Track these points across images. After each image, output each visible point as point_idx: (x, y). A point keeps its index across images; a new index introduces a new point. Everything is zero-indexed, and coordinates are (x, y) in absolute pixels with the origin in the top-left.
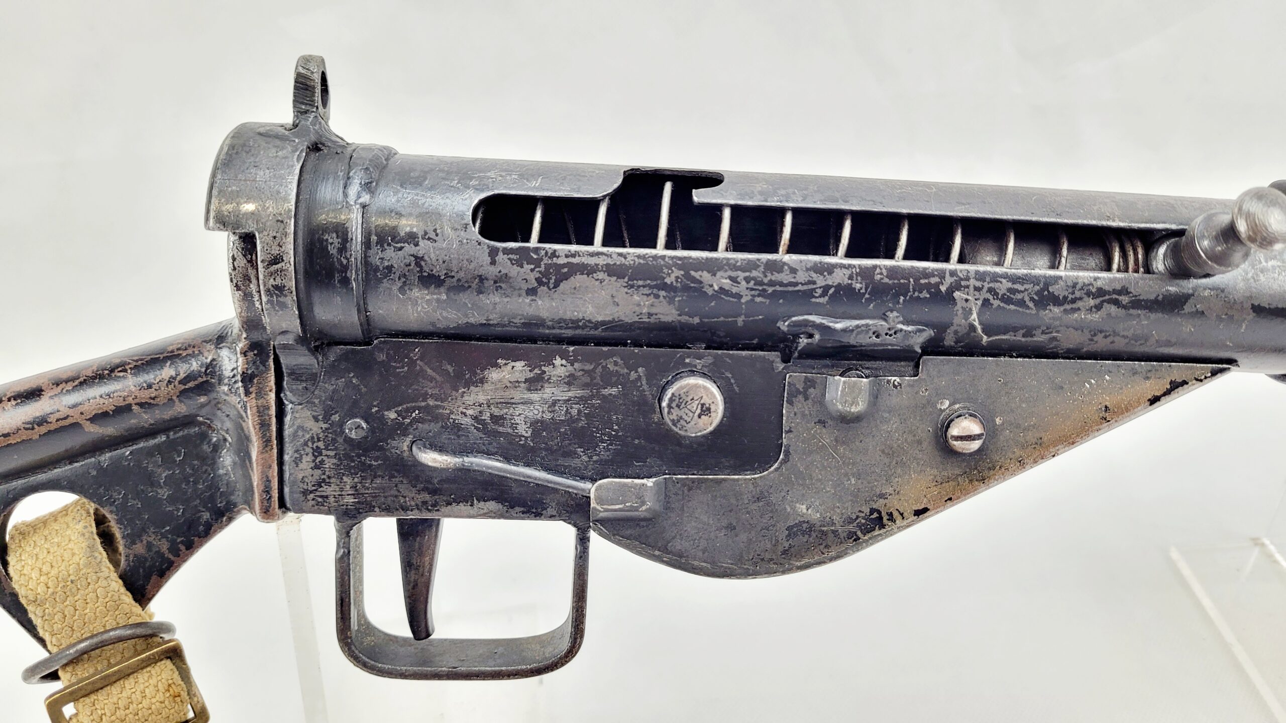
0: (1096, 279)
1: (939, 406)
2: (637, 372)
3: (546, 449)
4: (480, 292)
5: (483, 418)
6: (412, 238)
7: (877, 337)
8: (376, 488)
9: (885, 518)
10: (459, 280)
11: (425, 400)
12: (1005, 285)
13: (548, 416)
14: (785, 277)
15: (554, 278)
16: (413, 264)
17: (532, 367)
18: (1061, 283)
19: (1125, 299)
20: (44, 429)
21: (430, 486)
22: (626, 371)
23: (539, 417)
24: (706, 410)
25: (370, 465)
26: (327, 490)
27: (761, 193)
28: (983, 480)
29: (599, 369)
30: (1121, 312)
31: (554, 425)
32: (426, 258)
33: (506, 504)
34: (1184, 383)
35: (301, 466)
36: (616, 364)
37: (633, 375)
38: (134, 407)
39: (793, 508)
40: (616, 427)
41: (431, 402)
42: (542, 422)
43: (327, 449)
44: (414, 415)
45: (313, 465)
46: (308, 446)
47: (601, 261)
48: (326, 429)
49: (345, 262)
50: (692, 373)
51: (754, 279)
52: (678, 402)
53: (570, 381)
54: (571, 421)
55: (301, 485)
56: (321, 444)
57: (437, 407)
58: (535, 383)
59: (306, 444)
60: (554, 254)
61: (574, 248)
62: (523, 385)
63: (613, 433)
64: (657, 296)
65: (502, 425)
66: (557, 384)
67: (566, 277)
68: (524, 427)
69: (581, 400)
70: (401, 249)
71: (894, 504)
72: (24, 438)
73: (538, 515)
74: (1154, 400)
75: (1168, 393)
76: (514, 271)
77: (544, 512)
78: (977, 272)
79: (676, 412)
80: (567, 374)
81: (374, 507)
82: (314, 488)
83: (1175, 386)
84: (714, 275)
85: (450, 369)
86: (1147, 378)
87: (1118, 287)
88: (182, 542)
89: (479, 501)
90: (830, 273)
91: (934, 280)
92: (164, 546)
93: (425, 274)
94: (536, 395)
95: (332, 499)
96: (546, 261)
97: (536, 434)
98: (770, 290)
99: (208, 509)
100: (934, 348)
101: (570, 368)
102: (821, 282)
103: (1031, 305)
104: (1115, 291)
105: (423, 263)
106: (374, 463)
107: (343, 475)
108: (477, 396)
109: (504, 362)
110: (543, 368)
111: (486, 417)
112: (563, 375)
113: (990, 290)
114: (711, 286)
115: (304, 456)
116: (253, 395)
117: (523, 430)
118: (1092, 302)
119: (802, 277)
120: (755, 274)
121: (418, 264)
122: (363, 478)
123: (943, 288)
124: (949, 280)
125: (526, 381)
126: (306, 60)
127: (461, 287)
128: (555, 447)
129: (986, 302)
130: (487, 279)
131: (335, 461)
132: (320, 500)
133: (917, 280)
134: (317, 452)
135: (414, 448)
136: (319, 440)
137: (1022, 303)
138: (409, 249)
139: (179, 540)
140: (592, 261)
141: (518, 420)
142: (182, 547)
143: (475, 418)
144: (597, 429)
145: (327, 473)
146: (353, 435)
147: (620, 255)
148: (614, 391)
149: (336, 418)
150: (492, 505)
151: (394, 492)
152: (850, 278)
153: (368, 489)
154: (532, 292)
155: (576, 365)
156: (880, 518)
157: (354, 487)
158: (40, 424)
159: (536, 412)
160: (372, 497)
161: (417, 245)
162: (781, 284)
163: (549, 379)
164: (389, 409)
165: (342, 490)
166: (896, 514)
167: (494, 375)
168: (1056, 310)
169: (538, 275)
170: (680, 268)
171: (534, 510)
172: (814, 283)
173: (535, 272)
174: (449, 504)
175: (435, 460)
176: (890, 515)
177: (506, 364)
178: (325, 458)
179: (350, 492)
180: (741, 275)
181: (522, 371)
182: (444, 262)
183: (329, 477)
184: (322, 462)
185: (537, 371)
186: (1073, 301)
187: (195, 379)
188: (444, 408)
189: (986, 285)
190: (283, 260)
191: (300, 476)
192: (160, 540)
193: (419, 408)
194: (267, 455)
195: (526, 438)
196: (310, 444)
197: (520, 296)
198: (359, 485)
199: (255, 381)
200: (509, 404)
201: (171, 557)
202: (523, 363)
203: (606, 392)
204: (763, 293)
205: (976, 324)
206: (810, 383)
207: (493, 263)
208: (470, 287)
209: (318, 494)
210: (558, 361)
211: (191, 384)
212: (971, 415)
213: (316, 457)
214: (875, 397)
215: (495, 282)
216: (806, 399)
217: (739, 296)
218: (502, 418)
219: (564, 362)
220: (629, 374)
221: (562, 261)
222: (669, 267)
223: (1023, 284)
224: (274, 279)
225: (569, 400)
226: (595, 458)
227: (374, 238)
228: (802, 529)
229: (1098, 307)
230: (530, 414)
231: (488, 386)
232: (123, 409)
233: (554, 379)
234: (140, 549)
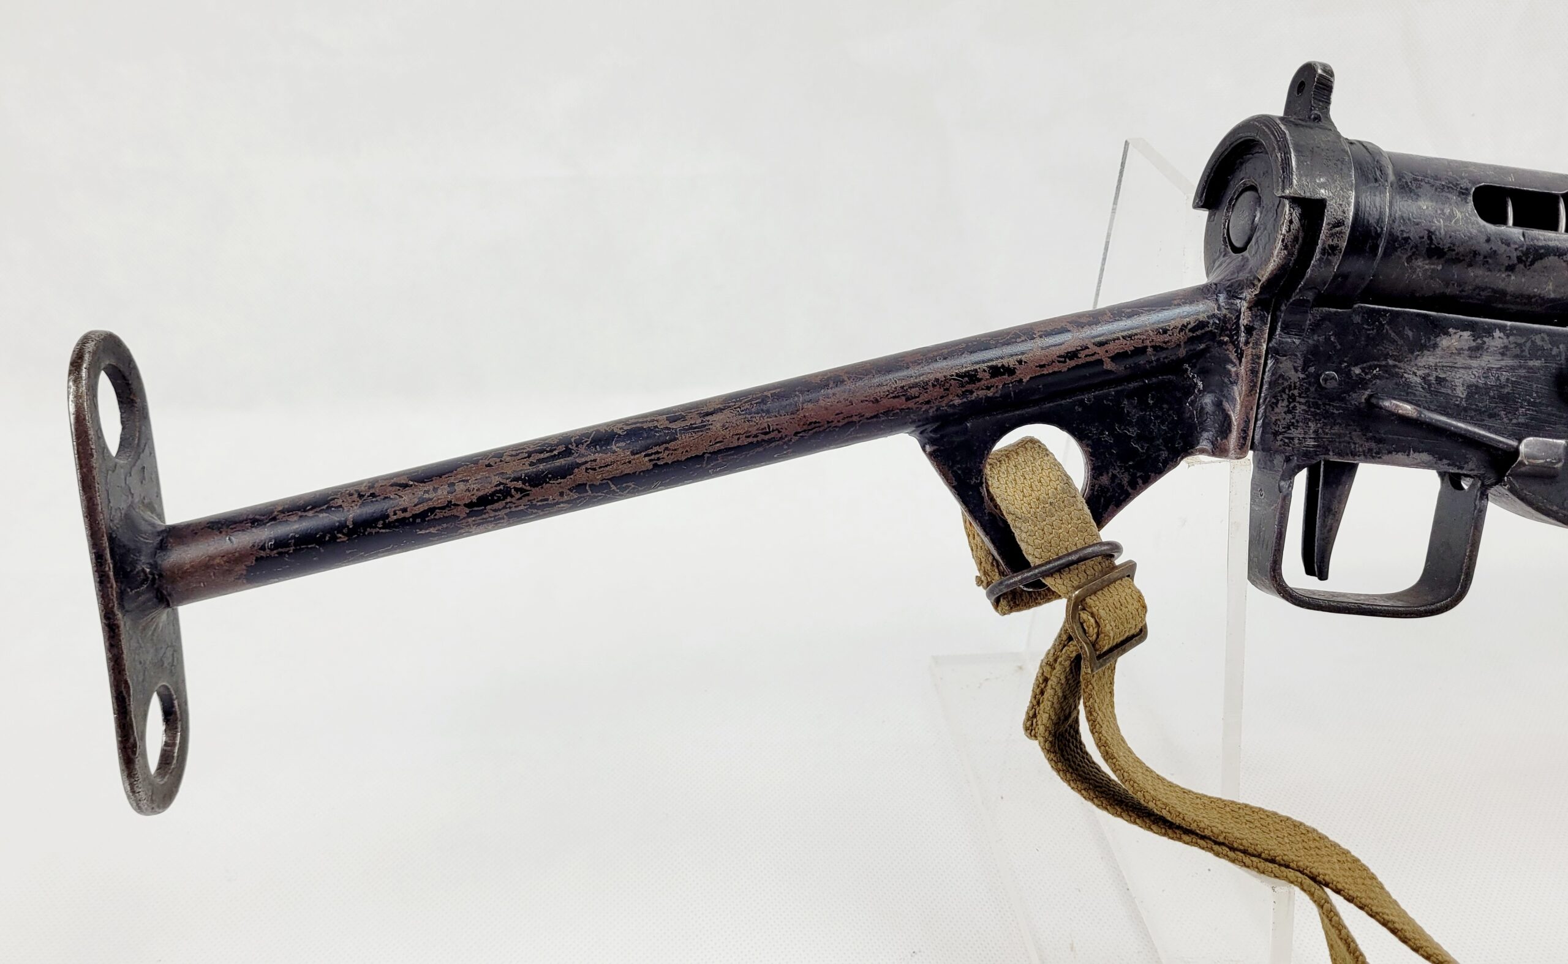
2: (1558, 348)
3: (1475, 411)
4: (1470, 265)
5: (1430, 378)
6: (1426, 217)
8: (1334, 434)
10: (1458, 254)
11: (1386, 359)
13: (1482, 381)
15: (1532, 257)
16: (1426, 238)
17: (1475, 338)
20: (1072, 363)
21: (1377, 436)
22: (1550, 346)
23: (1474, 381)
25: (1333, 413)
26: (1295, 433)
29: (1529, 344)
31: (1487, 388)
32: (1437, 233)
33: (1436, 456)
35: (1276, 410)
36: (1543, 340)
37: (1555, 351)
38: (1149, 349)
40: (1535, 395)
41: (1391, 362)
42: (1477, 387)
43: (1300, 396)
44: (1375, 372)
45: (1286, 409)
46: (1285, 393)
48: (1303, 379)
49: (1379, 230)
53: (1504, 352)
54: (1500, 386)
55: (1274, 427)
56: (1296, 392)
57: (1395, 366)
58: (1476, 351)
59: (1283, 391)
60: (1535, 237)
61: (1543, 233)
62: (1466, 352)
63: (1532, 400)
65: (1444, 387)
66: (1493, 354)
67: (1541, 257)
68: (1461, 389)
69: (1513, 369)
70: (1418, 223)
72: (1056, 369)
76: (1502, 249)
77: (1466, 466)
80: (1502, 345)
81: (1329, 451)
82: (1283, 430)
85: (1410, 334)
88: (1140, 477)
89: (1414, 451)
92: (1125, 479)
93: (1433, 246)
94: (1475, 361)
95: (1296, 441)
96: (1529, 242)
97: (1470, 396)
99: (1168, 449)
101: (1506, 341)
105: (1433, 237)
106: (1335, 411)
107: (1310, 420)
108: (1428, 359)
109: (1454, 331)
110: (1485, 339)
111: (1432, 379)
112: (1499, 346)
115: (1280, 402)
116: (1251, 345)
117: (1461, 392)
121: (1430, 238)
122: (1325, 424)
125: (1470, 349)
127: (1457, 260)
128: (1483, 409)
130: (1479, 254)
131: (1305, 408)
132: (1286, 441)
134: (1292, 398)
135: (1374, 401)
136: (1295, 388)
138: (1425, 224)
139: (1138, 474)
141: (1458, 382)
142: (1140, 481)
143: (1424, 378)
144: (1519, 395)
145: (1297, 418)
146: (1325, 384)
148: (1538, 363)
149: (1312, 369)
150: (1424, 456)
151: (1347, 439)
153: (1327, 434)
154: (1510, 268)
155: (1511, 338)
157: (1316, 432)
158: (1071, 359)
159: (1470, 378)
160: (1330, 441)
161: (1430, 222)
163: (1487, 349)
164: (1356, 365)
165: (1305, 433)
167: (1444, 342)
169: (1519, 254)
171: (1458, 464)
173: (1518, 251)
174: (1390, 452)
175: (1398, 407)
177: (1455, 333)
178: (1297, 404)
179: (1312, 436)
181: (1467, 340)
182: (1450, 237)
183: (1298, 422)
184: (1294, 408)
185: (1479, 341)
187: (1203, 329)
188: (1400, 368)
190: (1344, 224)
191: (1274, 419)
192: (1123, 474)
193: (1380, 366)
194: (1251, 398)
195: (1462, 399)
196: (1287, 391)
197: (1500, 270)
198: (1320, 430)
199: (1255, 333)
200: (1452, 368)
201: (1129, 489)
202: (1469, 333)
203: (1531, 363)
207: (1487, 240)
208: (1464, 260)
209: (1286, 435)
210: (1497, 334)
211: (1199, 333)
213: (1290, 403)
215: (1485, 257)
218: (1444, 379)
219: (1502, 335)
220: (1551, 350)
221: (1540, 243)
224: (1333, 240)
225: (1501, 368)
226: (1514, 421)
227: (1398, 213)
230: (1467, 378)
231: (1439, 351)
232: (1140, 351)
233: (1492, 349)
234: (1105, 480)
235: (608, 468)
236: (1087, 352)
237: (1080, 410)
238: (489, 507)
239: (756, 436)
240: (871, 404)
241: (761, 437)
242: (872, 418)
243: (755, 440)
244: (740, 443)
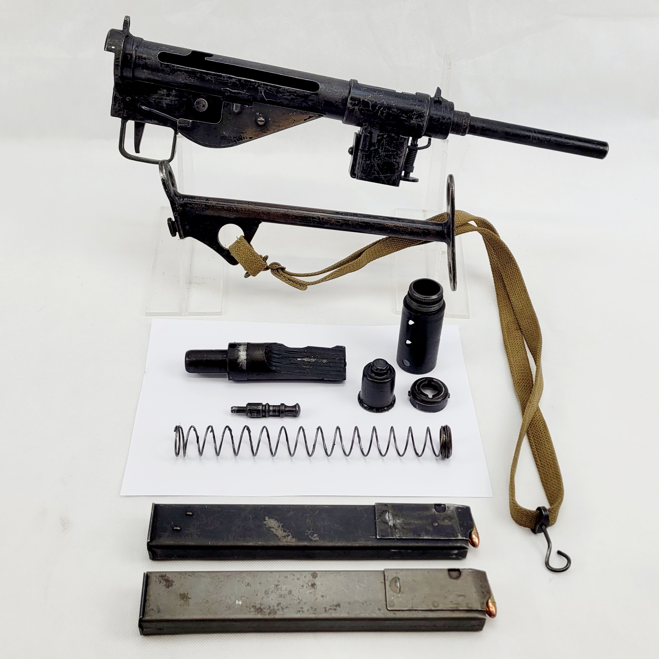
0: (289, 89)
1: (256, 114)
3: (169, 110)
4: (158, 73)
6: (145, 59)
7: (242, 95)
8: (131, 114)
9: (243, 138)
10: (154, 69)
12: (269, 87)
13: (170, 103)
14: (222, 79)
15: (173, 71)
16: (145, 64)
17: (168, 91)
18: (282, 89)
19: (295, 94)
21: (143, 115)
23: (168, 103)
24: (204, 106)
25: (131, 108)
26: (121, 112)
27: (220, 60)
28: (265, 132)
29: (182, 94)
30: (295, 97)
31: (171, 105)
32: (147, 63)
33: (159, 122)
34: (312, 117)
35: (116, 106)
36: (186, 94)
37: (189, 97)
39: (222, 132)
43: (122, 103)
44: (141, 98)
45: (118, 106)
47: (184, 69)
48: (122, 98)
49: (131, 62)
50: (203, 98)
51: (215, 78)
52: (198, 103)
53: (176, 96)
54: (175, 105)
55: (115, 110)
57: (146, 97)
58: (168, 95)
59: (117, 101)
60: (174, 66)
61: (178, 66)
63: (184, 109)
64: (195, 79)
65: (160, 104)
66: (172, 96)
67: (177, 72)
69: (177, 100)
70: (143, 60)
71: (245, 135)
73: (166, 126)
74: (305, 120)
75: (308, 118)
76: (165, 69)
78: (263, 83)
79: (197, 105)
81: (130, 118)
82: (118, 111)
83: (310, 117)
84: (207, 76)
85: (150, 89)
86: (304, 115)
87: (294, 91)
89: (153, 120)
90: (232, 79)
91: (254, 84)
93: (147, 67)
94: (168, 98)
95: (121, 115)
96: (172, 67)
97: (167, 106)
98: (219, 81)
100: (255, 99)
101: (176, 93)
102: (230, 81)
103: (275, 93)
104: (293, 92)
107: (124, 109)
108: (155, 96)
110: (170, 92)
111: (157, 101)
112: (174, 94)
113: (266, 88)
114: (206, 78)
115: (117, 104)
117: (164, 105)
118: (288, 94)
119: (226, 79)
120: (216, 77)
122: (129, 111)
123: (256, 86)
124: (257, 84)
125: (166, 94)
126: (127, 17)
127: (154, 71)
129: (265, 90)
130: (160, 70)
131: (123, 106)
132: (119, 114)
133: (250, 84)
134: (119, 103)
135: (140, 106)
136: (120, 101)
137: (273, 92)
138: (144, 60)
140: (182, 69)
141: (164, 103)
143: (155, 101)
144: (181, 108)
146: (128, 100)
147: (188, 68)
148: (185, 100)
149: (124, 96)
150: (156, 122)
151: (135, 115)
152: (236, 81)
153: (129, 114)
154: (169, 74)
155: (178, 92)
156: (242, 138)
157: (126, 112)
159: (168, 102)
160: (130, 116)
161: (146, 60)
162: (221, 80)
164: (136, 96)
165: (124, 112)
166: (245, 138)
167: (159, 92)
168: (281, 95)
169: (170, 70)
170: (200, 73)
172: (228, 81)
174: (146, 120)
175: (145, 108)
176: (244, 138)
177: (162, 90)
179: (125, 114)
180: (213, 77)
181: (165, 92)
182: (151, 64)
183: (121, 109)
184: (120, 106)
186: (284, 93)
188: (148, 98)
189: (265, 87)
190: (119, 59)
191: (115, 108)
193: (143, 97)
195: (165, 107)
197: (166, 75)
200: (162, 99)
202: (166, 90)
203: (183, 99)
204: (217, 81)
205: (263, 95)
206: (228, 104)
207: (161, 66)
208: (156, 71)
210: (173, 91)
212: (263, 117)
214: (242, 109)
216: (227, 107)
217: (212, 81)
218: (160, 102)
219: (175, 91)
221: (176, 68)
222: (198, 73)
223: (273, 87)
224: (117, 63)
225: (175, 100)
226: (179, 114)
227: (137, 57)
228: (223, 138)
229: (290, 95)
230: (166, 102)
231: (158, 94)
233: (172, 95)
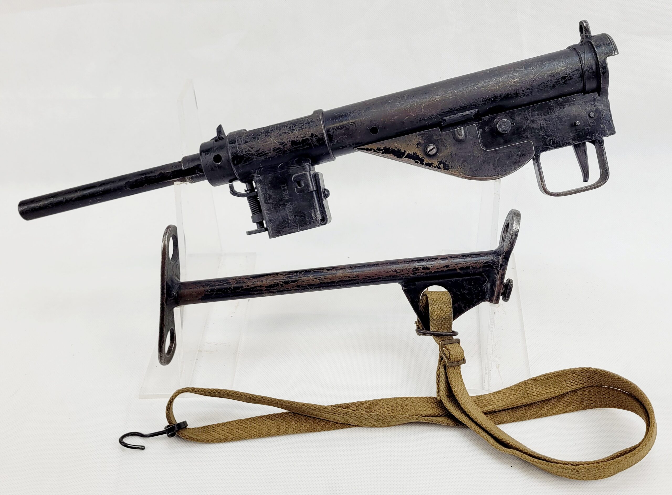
20: (447, 269)
38: (471, 268)
72: (442, 270)
88: (467, 306)
92: (463, 306)
116: (502, 270)
142: (467, 307)
158: (447, 267)
187: (488, 263)
192: (462, 304)
194: (500, 286)
199: (503, 267)
201: (464, 309)
211: (487, 265)
232: (468, 268)
234: (456, 305)
235: (307, 282)
236: (452, 266)
237: (451, 283)
238: (272, 288)
239: (351, 278)
240: (386, 273)
241: (353, 278)
242: (386, 277)
243: (351, 279)
244: (346, 279)
